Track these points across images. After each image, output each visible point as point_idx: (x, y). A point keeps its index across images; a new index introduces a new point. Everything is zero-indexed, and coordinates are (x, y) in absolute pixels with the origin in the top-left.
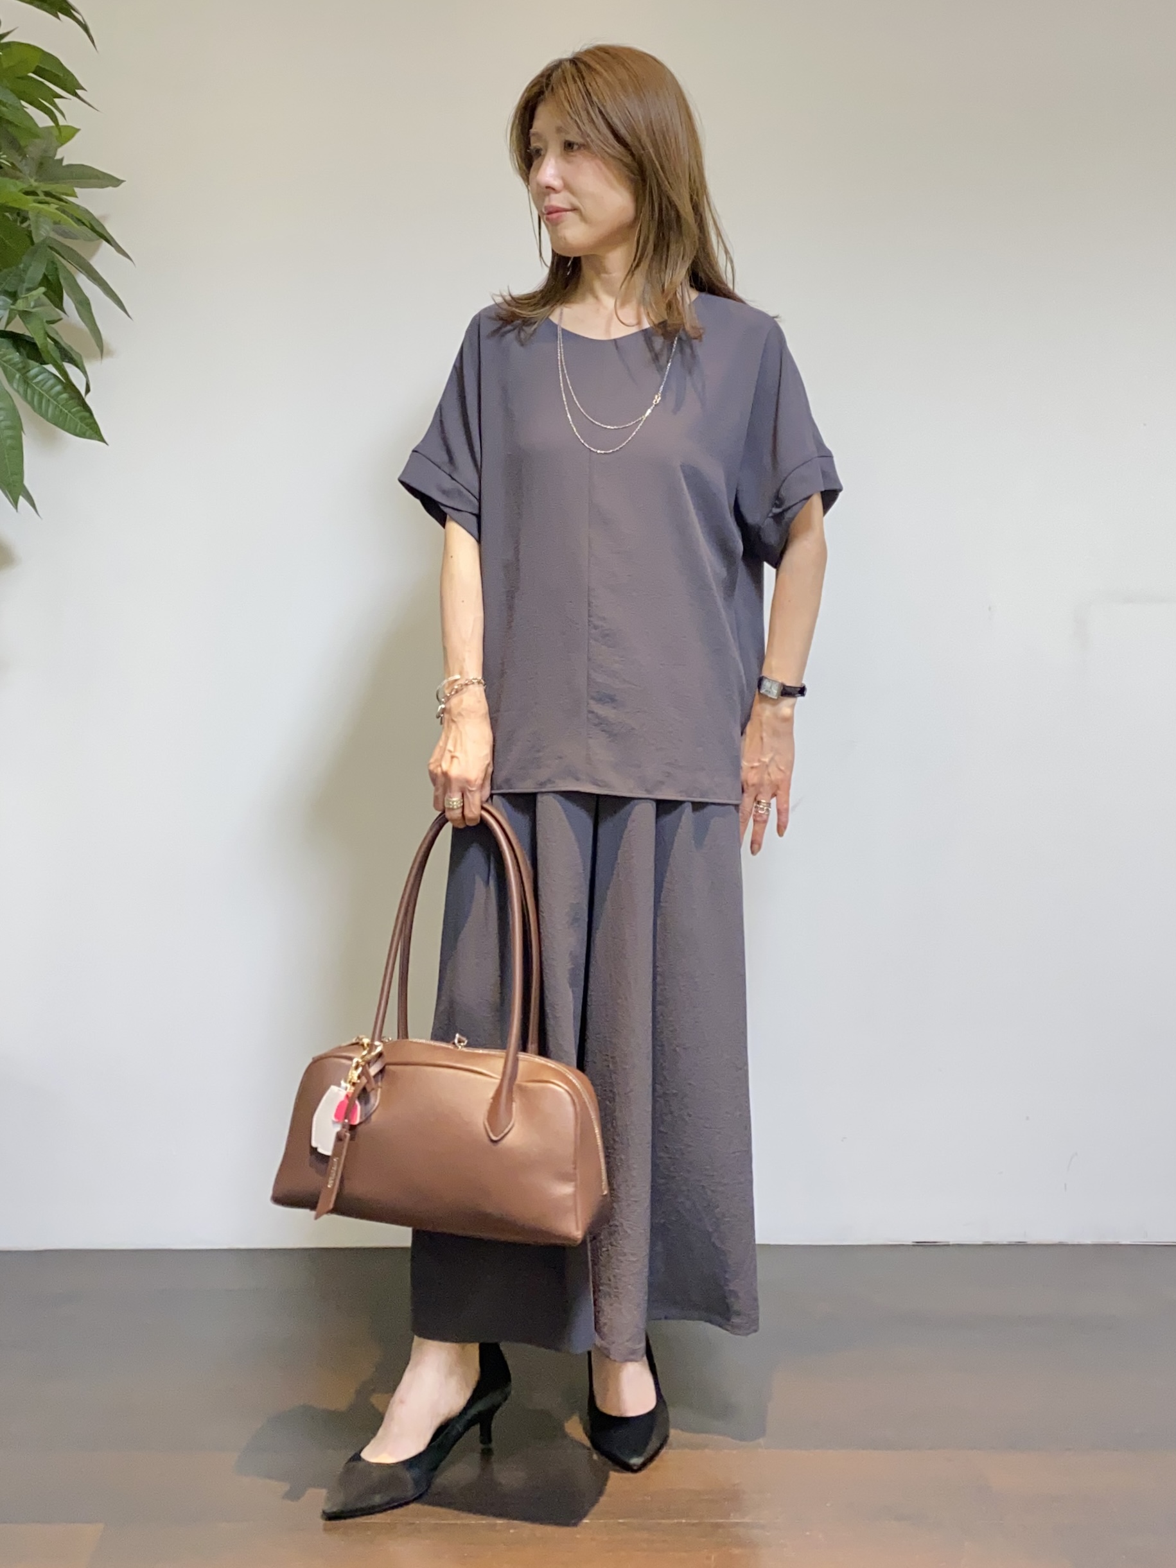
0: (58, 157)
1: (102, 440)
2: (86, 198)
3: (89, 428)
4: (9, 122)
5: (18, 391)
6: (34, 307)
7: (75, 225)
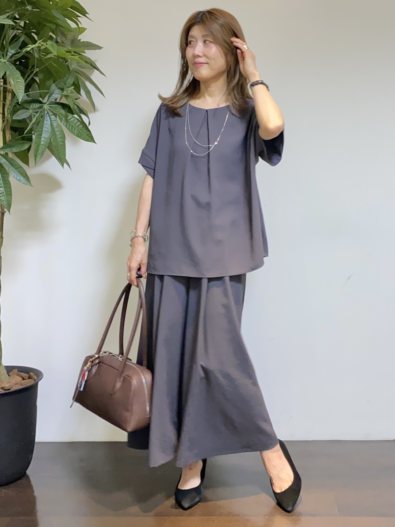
0: (79, 39)
1: (95, 142)
2: (89, 54)
3: (90, 138)
4: (62, 26)
5: (64, 124)
6: (70, 93)
7: (86, 64)
